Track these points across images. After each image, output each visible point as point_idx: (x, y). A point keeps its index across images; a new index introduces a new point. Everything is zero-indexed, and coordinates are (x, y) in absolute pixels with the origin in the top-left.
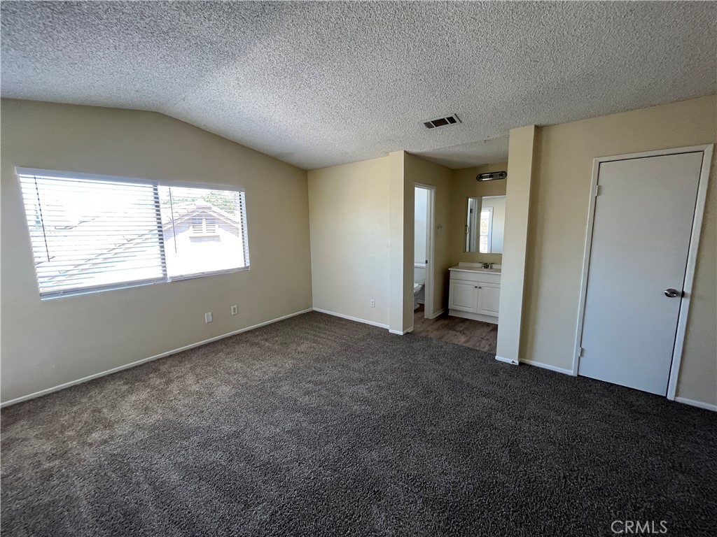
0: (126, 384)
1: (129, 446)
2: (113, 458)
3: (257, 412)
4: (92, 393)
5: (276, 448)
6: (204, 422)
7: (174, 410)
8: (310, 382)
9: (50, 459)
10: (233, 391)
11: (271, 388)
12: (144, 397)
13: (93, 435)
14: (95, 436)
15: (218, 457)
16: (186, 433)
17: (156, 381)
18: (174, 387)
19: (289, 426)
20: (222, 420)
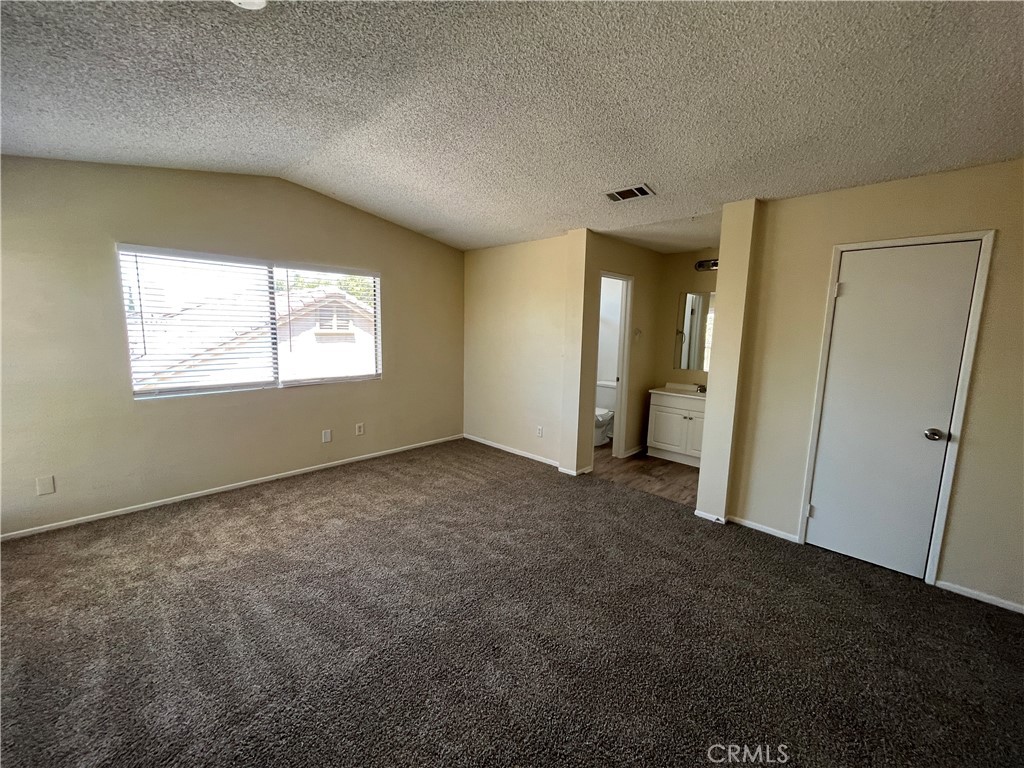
0: (222, 507)
1: (220, 573)
2: (201, 585)
3: (372, 551)
4: (184, 515)
5: (386, 592)
6: (307, 557)
7: (274, 540)
8: (442, 522)
9: (134, 579)
10: (347, 526)
11: (392, 526)
12: (241, 523)
13: (182, 559)
14: (185, 560)
15: (318, 594)
16: (285, 566)
17: (257, 507)
18: (278, 516)
19: (405, 569)
20: (328, 555)
